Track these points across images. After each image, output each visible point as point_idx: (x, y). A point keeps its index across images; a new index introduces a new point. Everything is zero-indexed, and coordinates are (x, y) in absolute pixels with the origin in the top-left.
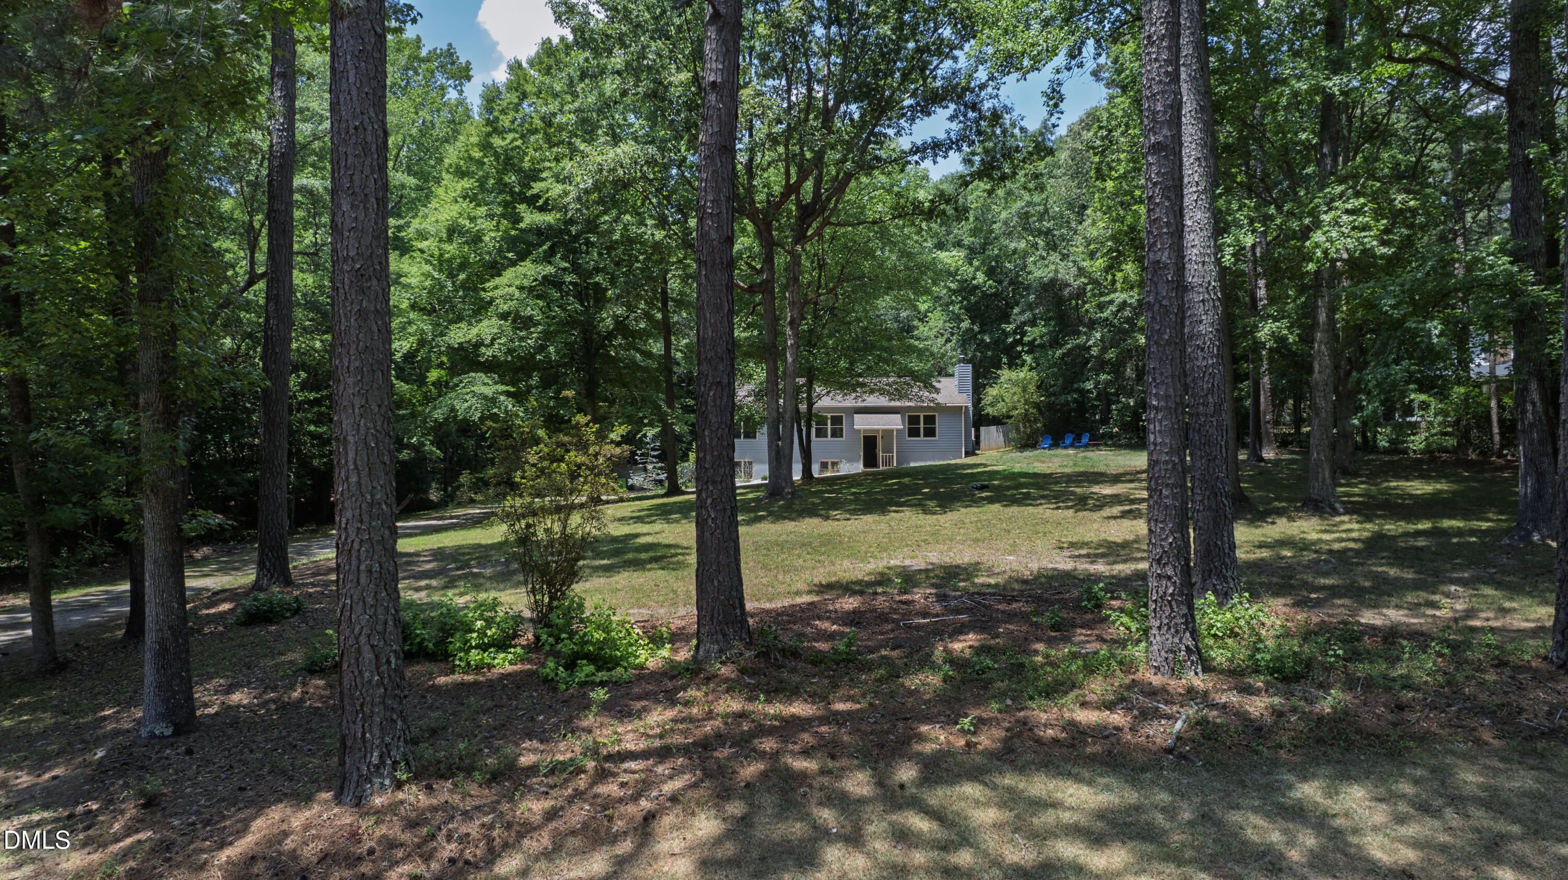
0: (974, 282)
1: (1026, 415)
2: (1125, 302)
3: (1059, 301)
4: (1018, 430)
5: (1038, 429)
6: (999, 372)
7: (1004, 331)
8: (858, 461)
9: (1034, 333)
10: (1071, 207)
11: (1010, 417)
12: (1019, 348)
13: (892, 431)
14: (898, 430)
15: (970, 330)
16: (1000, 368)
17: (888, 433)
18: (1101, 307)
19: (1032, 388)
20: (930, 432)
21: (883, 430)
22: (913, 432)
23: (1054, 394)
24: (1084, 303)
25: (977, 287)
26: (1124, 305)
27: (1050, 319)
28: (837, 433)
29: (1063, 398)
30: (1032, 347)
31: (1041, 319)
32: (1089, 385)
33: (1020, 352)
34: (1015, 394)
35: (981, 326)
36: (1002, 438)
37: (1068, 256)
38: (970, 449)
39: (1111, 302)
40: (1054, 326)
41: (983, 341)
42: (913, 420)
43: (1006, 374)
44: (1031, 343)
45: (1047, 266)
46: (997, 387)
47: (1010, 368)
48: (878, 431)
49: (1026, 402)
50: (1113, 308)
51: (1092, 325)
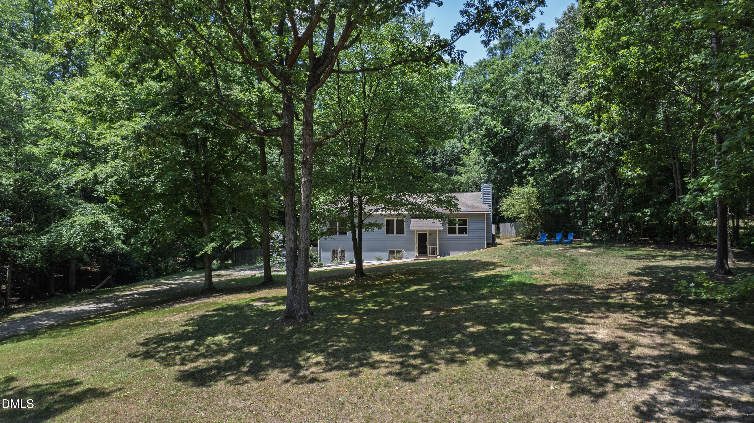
0: (495, 130)
1: (529, 216)
2: (599, 140)
3: (552, 141)
4: (524, 226)
5: (538, 226)
6: (512, 189)
7: (515, 161)
8: (414, 250)
9: (533, 163)
10: (559, 75)
11: (518, 218)
12: (525, 173)
13: (436, 231)
14: (439, 231)
15: (493, 160)
16: (512, 185)
17: (433, 233)
18: (581, 144)
19: (533, 199)
20: (463, 231)
21: (430, 230)
22: (452, 231)
23: (548, 204)
24: (569, 141)
25: (497, 133)
26: (599, 143)
27: (546, 152)
28: (401, 231)
29: (555, 207)
30: (533, 172)
31: (539, 153)
32: (573, 198)
33: (526, 175)
34: (522, 203)
35: (500, 157)
36: (514, 230)
37: (557, 108)
38: (491, 241)
39: (589, 141)
40: (548, 158)
41: (501, 168)
42: (451, 223)
43: (516, 189)
44: (533, 169)
45: (541, 116)
46: (510, 198)
47: (519, 185)
48: (426, 230)
49: (530, 208)
50: (591, 145)
51: (575, 157)
